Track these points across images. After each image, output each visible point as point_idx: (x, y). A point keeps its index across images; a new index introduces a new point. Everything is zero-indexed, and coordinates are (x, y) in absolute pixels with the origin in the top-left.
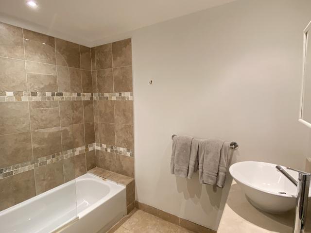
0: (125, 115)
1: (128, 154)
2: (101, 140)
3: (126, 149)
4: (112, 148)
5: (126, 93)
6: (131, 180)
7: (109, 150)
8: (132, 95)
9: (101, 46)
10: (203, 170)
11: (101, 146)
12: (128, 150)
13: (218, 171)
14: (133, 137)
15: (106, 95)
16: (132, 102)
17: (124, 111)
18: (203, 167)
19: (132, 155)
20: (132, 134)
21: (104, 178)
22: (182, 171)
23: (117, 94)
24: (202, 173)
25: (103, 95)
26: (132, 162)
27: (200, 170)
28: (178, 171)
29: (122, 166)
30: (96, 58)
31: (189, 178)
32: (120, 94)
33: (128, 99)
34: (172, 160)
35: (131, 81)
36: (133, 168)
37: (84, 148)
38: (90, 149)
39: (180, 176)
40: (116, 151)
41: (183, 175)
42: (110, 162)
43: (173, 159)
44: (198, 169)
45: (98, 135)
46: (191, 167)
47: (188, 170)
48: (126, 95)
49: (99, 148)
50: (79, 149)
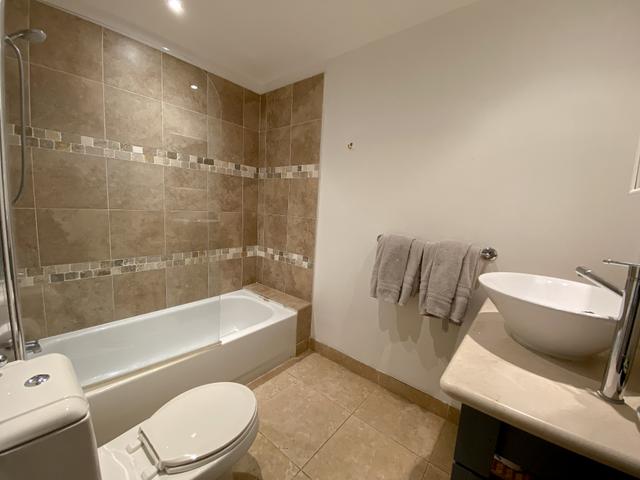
0: (303, 202)
1: (305, 265)
2: (266, 242)
3: (301, 257)
4: (281, 254)
5: (308, 166)
6: (305, 304)
7: (277, 258)
8: (317, 168)
9: (276, 91)
10: (426, 292)
11: (266, 251)
12: (305, 259)
13: (455, 295)
14: (314, 238)
15: (278, 170)
16: (317, 181)
17: (304, 195)
18: (427, 287)
19: (311, 266)
20: (313, 233)
21: (267, 298)
22: (390, 292)
23: (295, 168)
24: (425, 297)
25: (273, 170)
26: (310, 277)
27: (422, 293)
28: (383, 291)
29: (294, 283)
30: (268, 111)
31: (400, 304)
32: (300, 168)
33: (311, 175)
34: (373, 274)
35: (318, 145)
36: (311, 286)
37: (240, 250)
38: (250, 254)
39: (386, 300)
40: (288, 259)
41: (390, 299)
42: (277, 275)
43: (375, 273)
44: (418, 290)
45: (262, 233)
46: (406, 287)
47: (400, 292)
48: (309, 168)
49: (262, 254)
50: (232, 251)
